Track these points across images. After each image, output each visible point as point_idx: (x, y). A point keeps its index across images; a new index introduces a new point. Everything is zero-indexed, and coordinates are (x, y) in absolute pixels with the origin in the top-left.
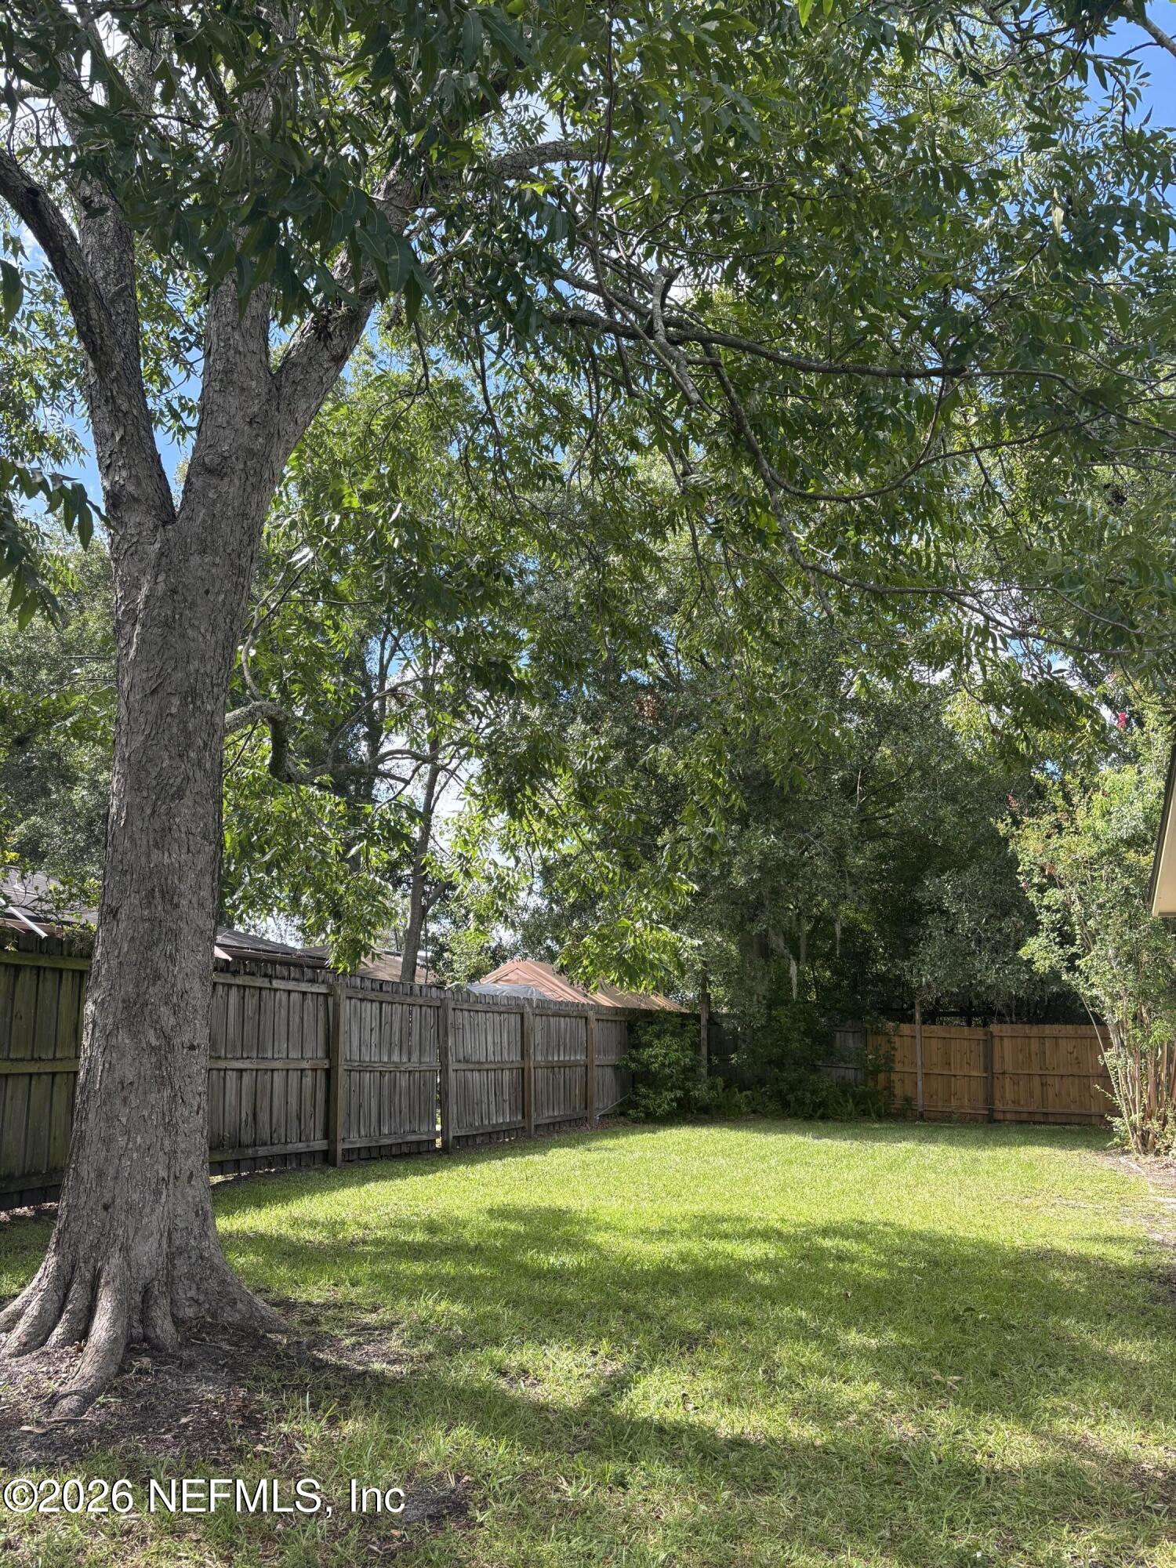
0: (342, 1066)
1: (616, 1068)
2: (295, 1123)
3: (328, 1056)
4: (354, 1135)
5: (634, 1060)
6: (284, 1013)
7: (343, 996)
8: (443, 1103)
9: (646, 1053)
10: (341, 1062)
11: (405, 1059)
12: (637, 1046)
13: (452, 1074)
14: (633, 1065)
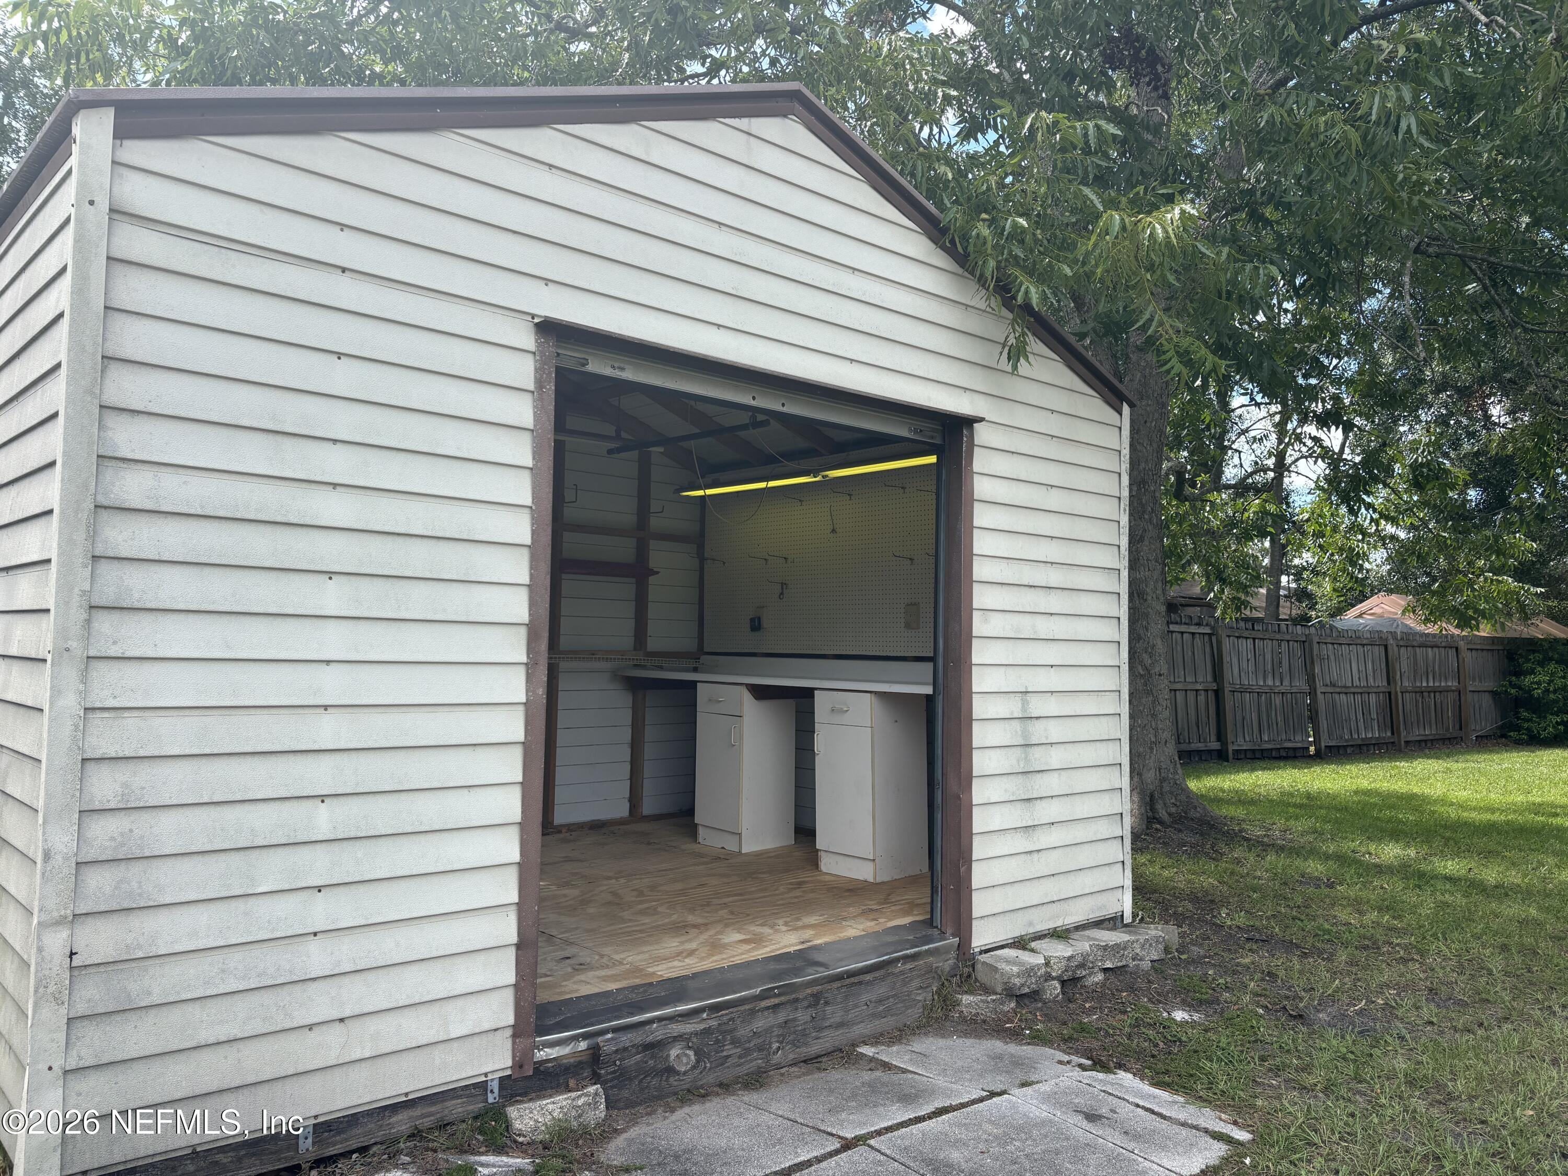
0: (1227, 688)
1: (1494, 694)
2: (1195, 729)
3: (1215, 680)
4: (1240, 740)
5: (1513, 686)
6: (1179, 648)
7: (1224, 636)
8: (1313, 718)
9: (1527, 680)
10: (1226, 685)
11: (1278, 683)
12: (1518, 673)
13: (1320, 697)
14: (1513, 691)
